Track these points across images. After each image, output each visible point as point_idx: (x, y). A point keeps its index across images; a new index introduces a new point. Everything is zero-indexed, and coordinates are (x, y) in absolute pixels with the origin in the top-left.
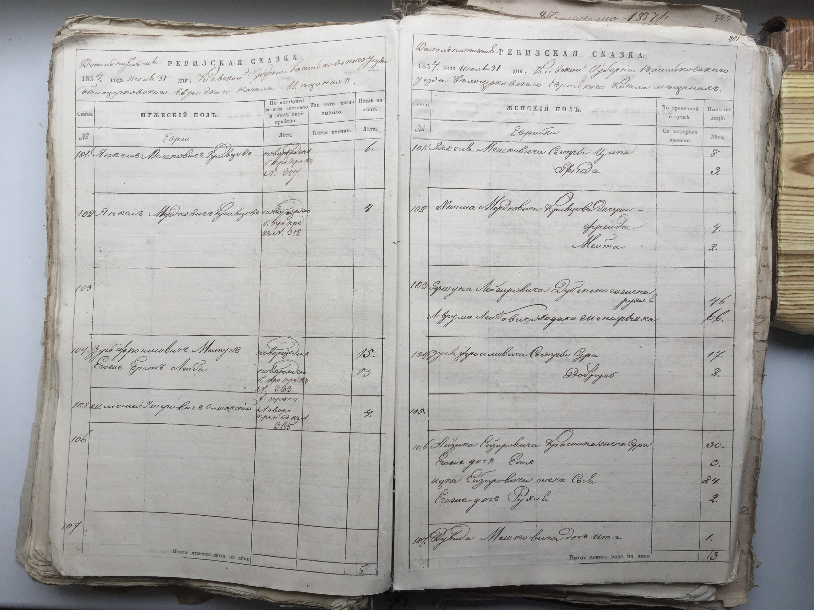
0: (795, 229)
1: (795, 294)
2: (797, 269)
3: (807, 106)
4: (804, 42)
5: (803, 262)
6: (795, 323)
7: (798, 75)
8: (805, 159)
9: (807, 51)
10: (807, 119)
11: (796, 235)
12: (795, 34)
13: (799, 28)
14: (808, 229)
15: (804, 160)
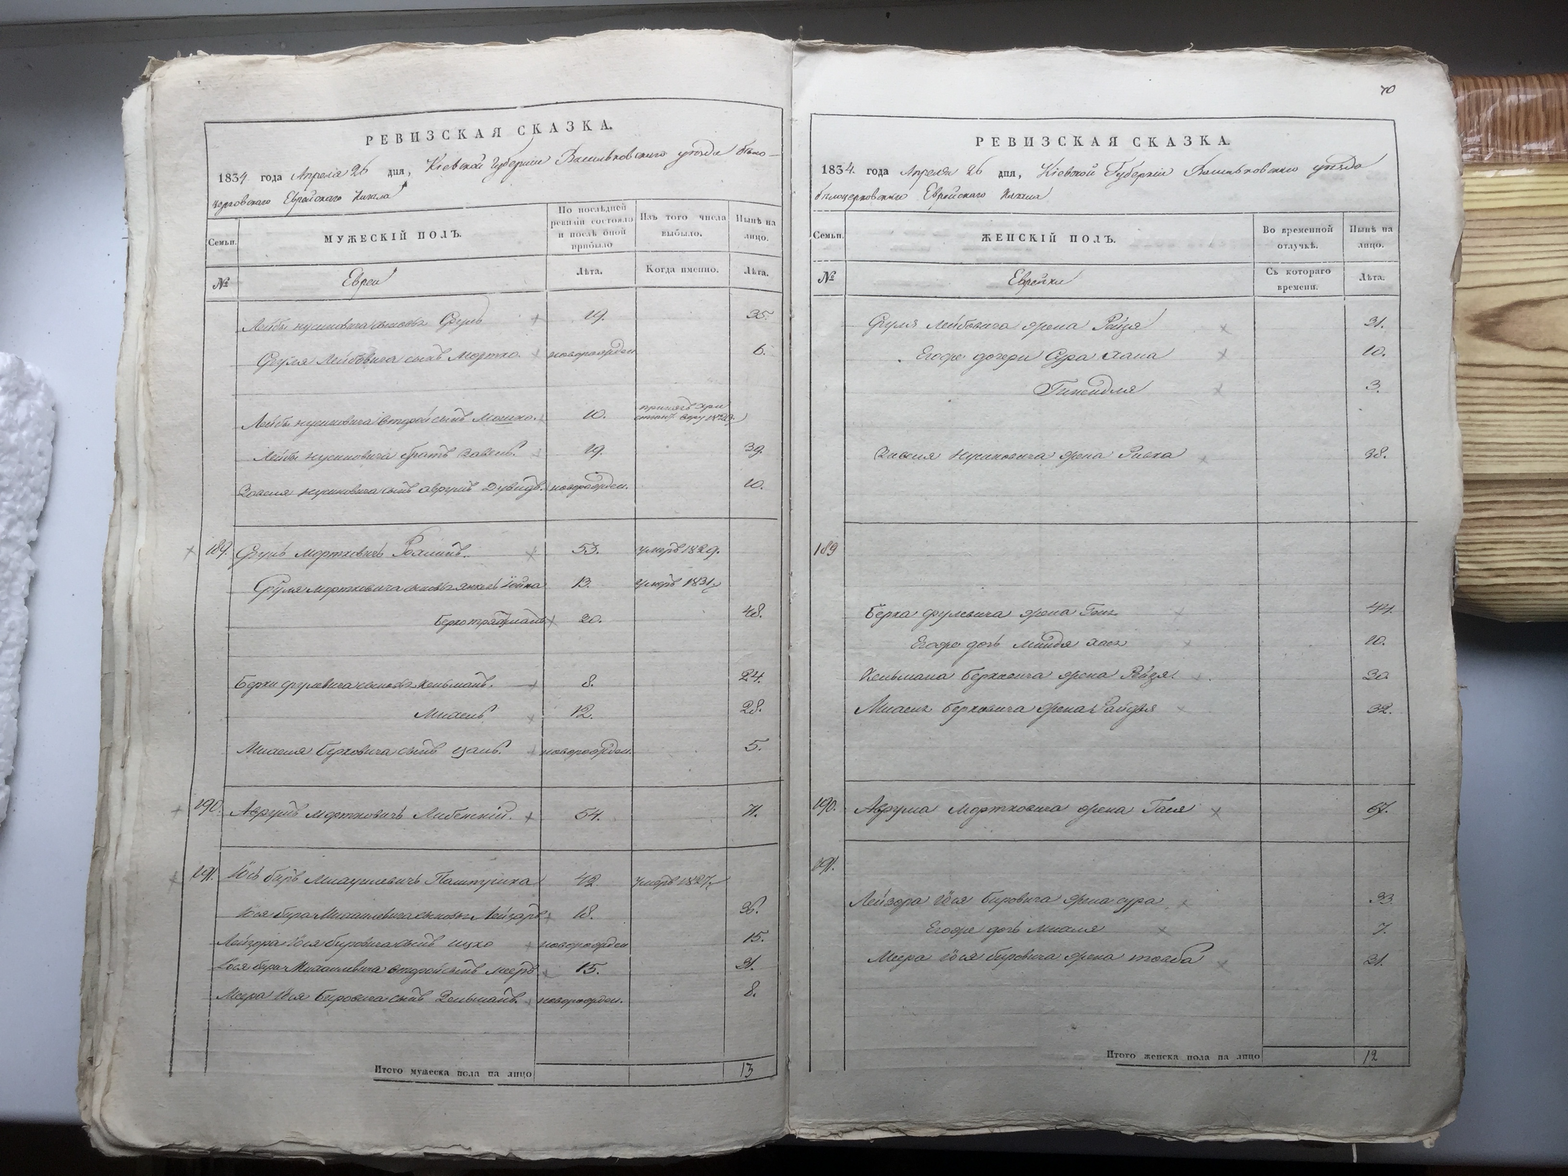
0: (1481, 436)
1: (1485, 549)
2: (1487, 506)
3: (1494, 225)
4: (1483, 115)
5: (1497, 494)
6: (1489, 602)
7: (1475, 171)
8: (1493, 315)
9: (1490, 131)
10: (1494, 246)
11: (1483, 447)
12: (1466, 103)
13: (1473, 92)
14: (1504, 437)
15: (1493, 317)
